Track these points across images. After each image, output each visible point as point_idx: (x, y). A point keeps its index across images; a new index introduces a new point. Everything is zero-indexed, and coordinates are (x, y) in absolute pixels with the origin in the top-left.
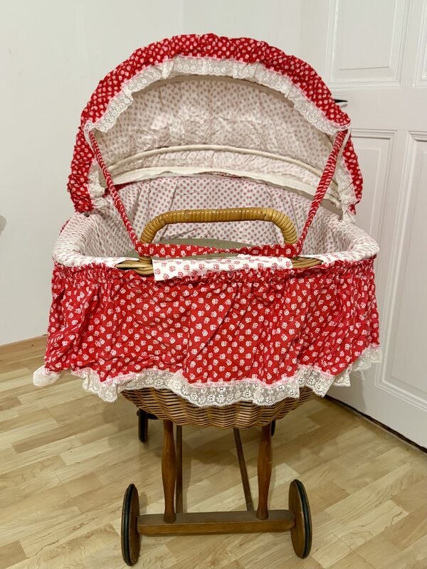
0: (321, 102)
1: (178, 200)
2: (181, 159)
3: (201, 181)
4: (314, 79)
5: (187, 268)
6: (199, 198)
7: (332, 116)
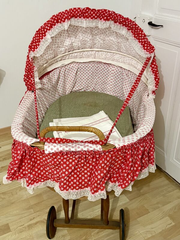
0: (141, 40)
1: (79, 74)
2: (80, 55)
3: (90, 65)
4: (138, 29)
5: (58, 149)
6: (89, 73)
7: (146, 48)
